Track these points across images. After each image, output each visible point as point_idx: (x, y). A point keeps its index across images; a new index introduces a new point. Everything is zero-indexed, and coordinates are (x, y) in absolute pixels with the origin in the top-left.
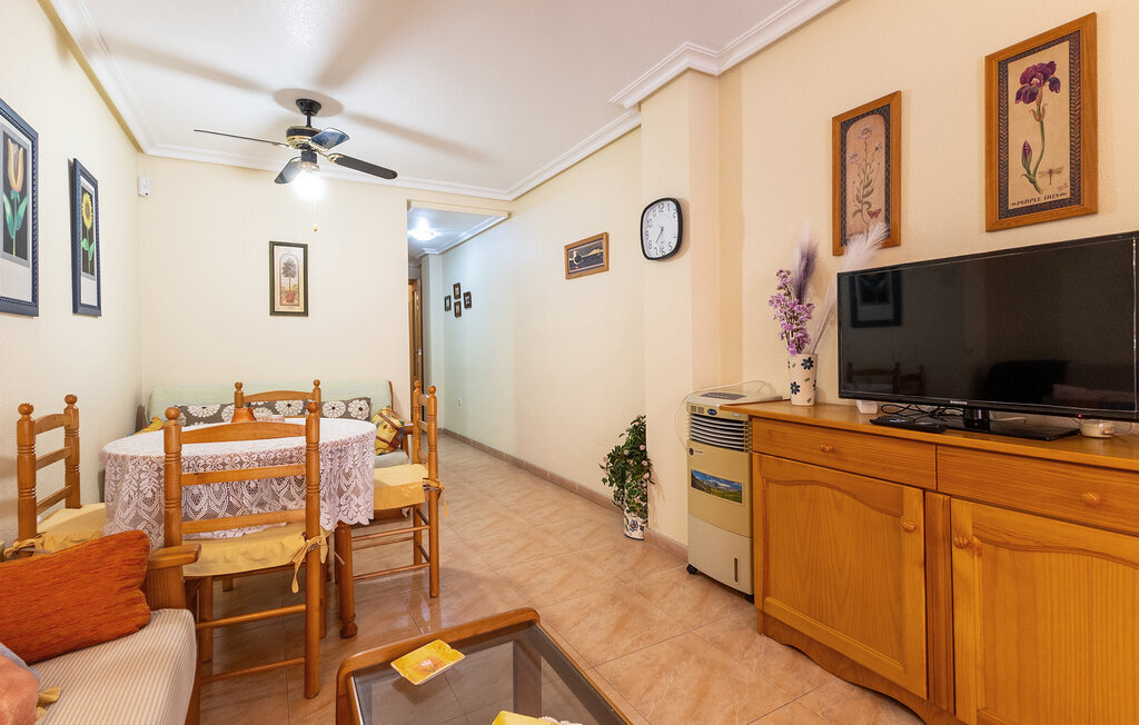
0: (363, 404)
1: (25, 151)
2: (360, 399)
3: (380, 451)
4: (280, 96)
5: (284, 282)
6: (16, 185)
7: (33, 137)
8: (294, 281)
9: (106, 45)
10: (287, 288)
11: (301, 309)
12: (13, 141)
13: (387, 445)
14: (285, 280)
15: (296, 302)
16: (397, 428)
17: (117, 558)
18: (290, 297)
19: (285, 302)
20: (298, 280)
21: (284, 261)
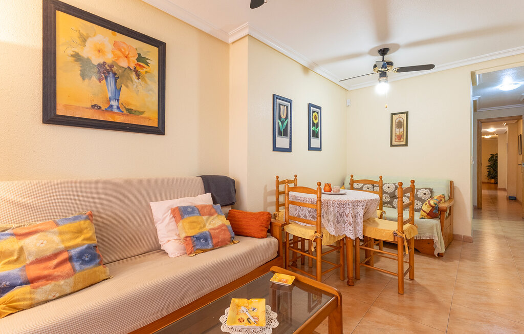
0: (427, 192)
1: (287, 107)
2: (426, 189)
3: (422, 217)
4: (371, 53)
5: (397, 131)
6: (283, 117)
7: (290, 102)
8: (401, 130)
9: (316, 64)
10: (398, 134)
11: (404, 143)
12: (282, 105)
13: (425, 214)
14: (397, 130)
15: (402, 140)
16: (432, 206)
17: (262, 218)
18: (399, 138)
19: (397, 140)
20: (403, 130)
21: (397, 121)
